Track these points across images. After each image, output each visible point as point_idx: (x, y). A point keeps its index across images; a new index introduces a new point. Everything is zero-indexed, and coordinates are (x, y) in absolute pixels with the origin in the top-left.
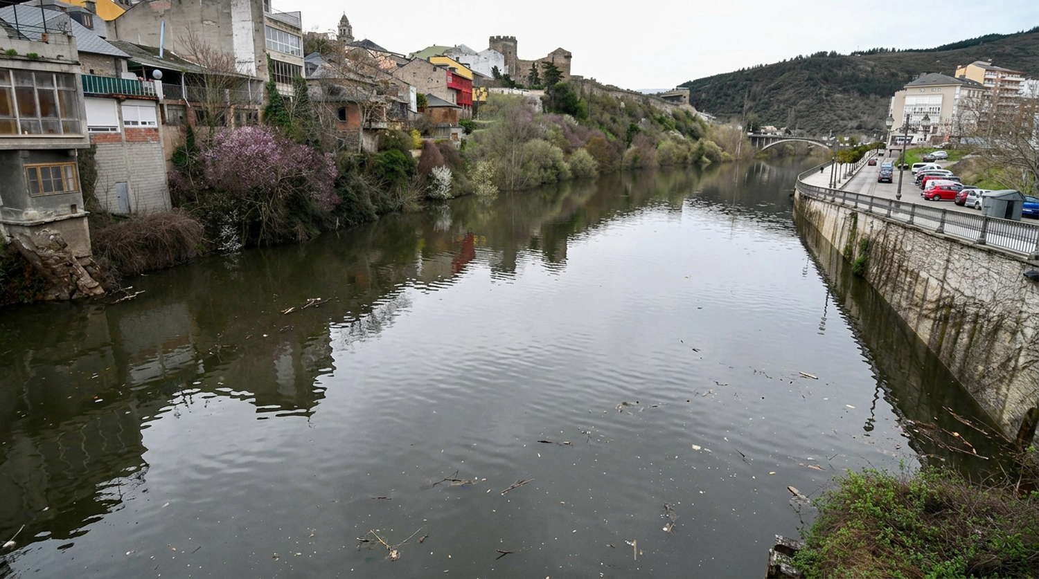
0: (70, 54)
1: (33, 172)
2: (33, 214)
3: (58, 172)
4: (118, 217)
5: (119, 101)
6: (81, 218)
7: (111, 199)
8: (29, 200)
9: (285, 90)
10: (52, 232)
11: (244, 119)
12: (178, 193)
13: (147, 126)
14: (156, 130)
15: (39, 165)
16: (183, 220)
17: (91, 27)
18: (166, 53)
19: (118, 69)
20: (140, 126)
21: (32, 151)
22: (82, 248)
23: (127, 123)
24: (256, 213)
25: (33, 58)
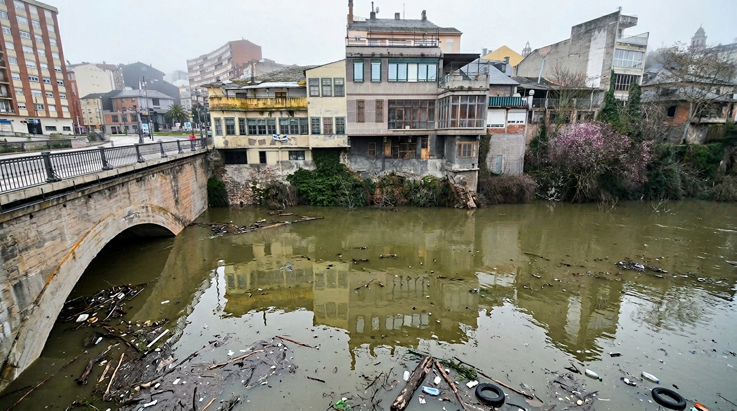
0: (485, 85)
1: (460, 146)
2: (456, 167)
3: (470, 146)
4: (493, 174)
5: (507, 109)
6: (475, 171)
7: (492, 165)
8: (456, 159)
9: (622, 95)
10: (461, 177)
11: (583, 118)
12: (529, 164)
13: (520, 124)
14: (524, 126)
15: (463, 143)
16: (529, 181)
17: (504, 72)
18: (542, 79)
19: (512, 92)
20: (515, 123)
21: (461, 136)
22: (472, 188)
23: (509, 122)
24: (575, 182)
25: (470, 89)
